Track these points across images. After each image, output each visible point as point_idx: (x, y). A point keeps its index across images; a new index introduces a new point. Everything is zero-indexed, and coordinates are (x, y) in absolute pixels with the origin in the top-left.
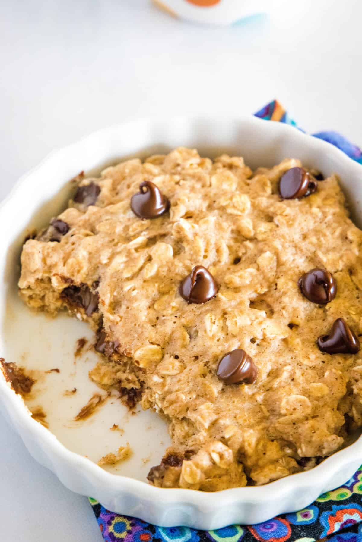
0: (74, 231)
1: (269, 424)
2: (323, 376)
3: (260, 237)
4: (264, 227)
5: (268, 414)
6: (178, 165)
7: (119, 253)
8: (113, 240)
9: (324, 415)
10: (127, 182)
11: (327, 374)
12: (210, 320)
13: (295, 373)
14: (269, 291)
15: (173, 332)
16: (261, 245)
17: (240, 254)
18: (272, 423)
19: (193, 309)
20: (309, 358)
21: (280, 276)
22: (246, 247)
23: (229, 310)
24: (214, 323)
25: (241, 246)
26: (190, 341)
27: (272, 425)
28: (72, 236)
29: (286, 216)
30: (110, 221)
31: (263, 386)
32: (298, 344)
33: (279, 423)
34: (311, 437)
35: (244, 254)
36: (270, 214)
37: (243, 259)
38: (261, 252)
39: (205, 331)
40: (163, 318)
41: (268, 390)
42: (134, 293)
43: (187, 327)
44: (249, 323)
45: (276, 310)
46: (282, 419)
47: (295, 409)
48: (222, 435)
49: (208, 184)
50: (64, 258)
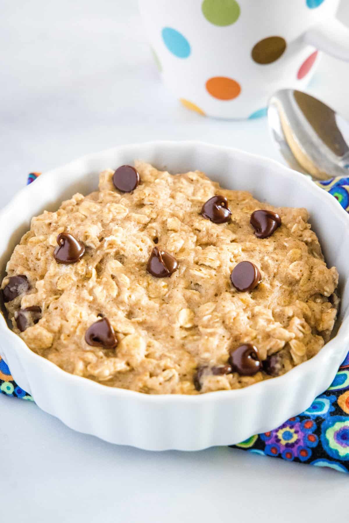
0: (45, 304)
1: (296, 293)
2: (286, 247)
3: (154, 216)
4: (146, 210)
5: (290, 288)
6: (50, 224)
7: (93, 288)
8: (78, 286)
9: (314, 263)
10: (32, 258)
11: (285, 244)
12: (196, 271)
13: (272, 258)
14: (197, 236)
15: (184, 296)
16: (160, 220)
17: (154, 235)
18: (297, 291)
19: (176, 277)
20: (267, 245)
21: (192, 224)
22: (152, 228)
23: (196, 259)
24: (200, 270)
25: (148, 230)
26: (199, 292)
27: (300, 291)
28: (48, 307)
29: (149, 195)
30: (62, 278)
31: (269, 277)
32: (251, 245)
33: (302, 286)
34: (325, 277)
35: (157, 232)
36: (138, 203)
37: (159, 235)
38: (164, 223)
39: (202, 278)
40: (167, 296)
41: (274, 277)
42: (133, 298)
43: (187, 288)
44: (217, 253)
45: (215, 241)
46: (301, 282)
47: (301, 271)
48: (286, 317)
49: (83, 217)
50: (62, 319)
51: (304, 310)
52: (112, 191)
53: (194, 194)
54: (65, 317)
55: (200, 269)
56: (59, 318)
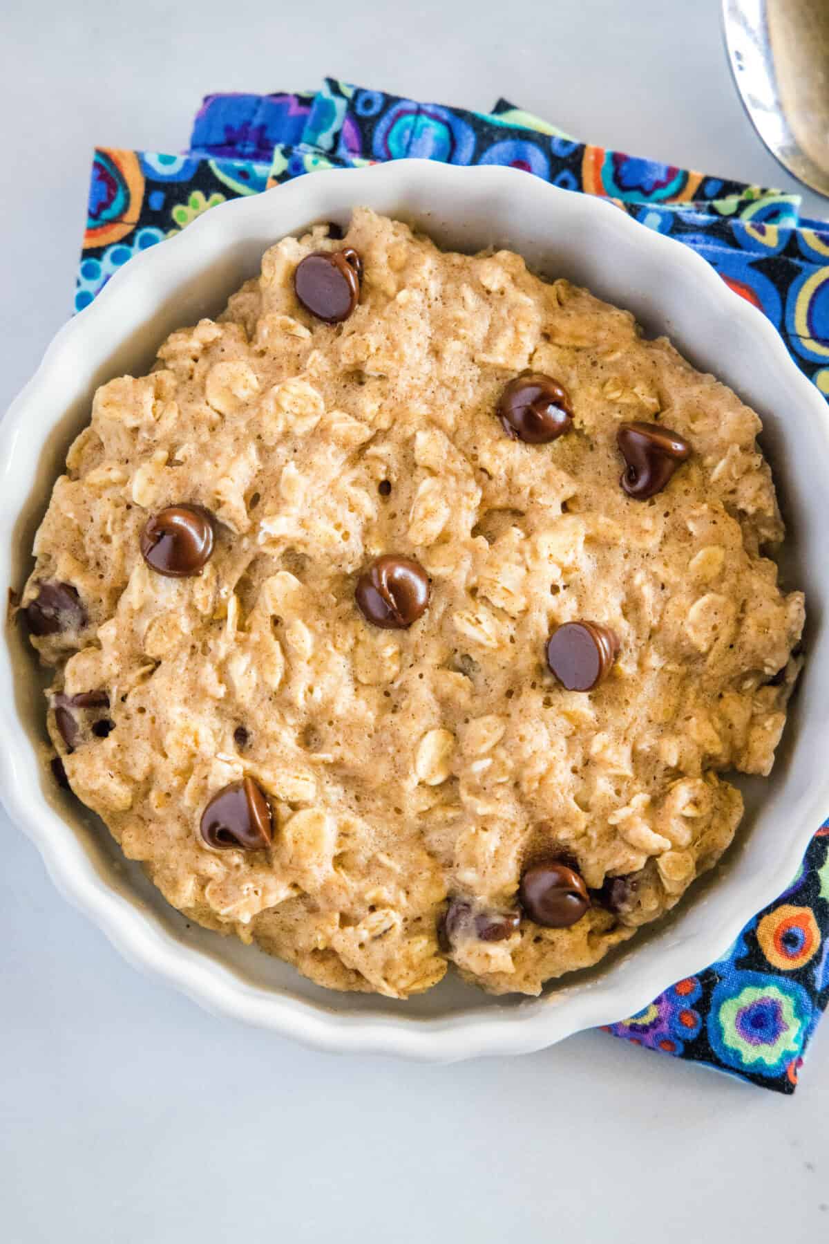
0: (118, 691)
1: (697, 681)
2: (690, 534)
3: (384, 423)
4: (368, 400)
5: (684, 669)
6: (136, 430)
7: (229, 657)
8: (193, 647)
9: (752, 591)
10: (92, 532)
11: (692, 527)
12: (468, 624)
13: (654, 574)
14: (484, 488)
15: (434, 691)
16: (398, 433)
17: (382, 477)
18: (699, 675)
19: (423, 632)
20: (647, 531)
21: (474, 452)
22: (376, 458)
23: (474, 580)
24: (479, 622)
25: (369, 462)
26: (471, 679)
27: (705, 677)
28: (123, 699)
29: (378, 349)
30: (156, 625)
31: (638, 638)
32: (608, 526)
33: (712, 667)
34: (771, 639)
35: (388, 470)
36: (350, 369)
37: (394, 478)
38: (408, 443)
39: (481, 646)
40: (396, 685)
41: (650, 637)
42: (318, 695)
43: (447, 665)
44: (523, 571)
45: (523, 507)
46: (711, 659)
47: (714, 628)
49: (216, 416)
50: (153, 747)
51: (707, 747)
52: (292, 316)
53: (489, 343)
54: (160, 743)
55: (477, 619)
56: (146, 746)
